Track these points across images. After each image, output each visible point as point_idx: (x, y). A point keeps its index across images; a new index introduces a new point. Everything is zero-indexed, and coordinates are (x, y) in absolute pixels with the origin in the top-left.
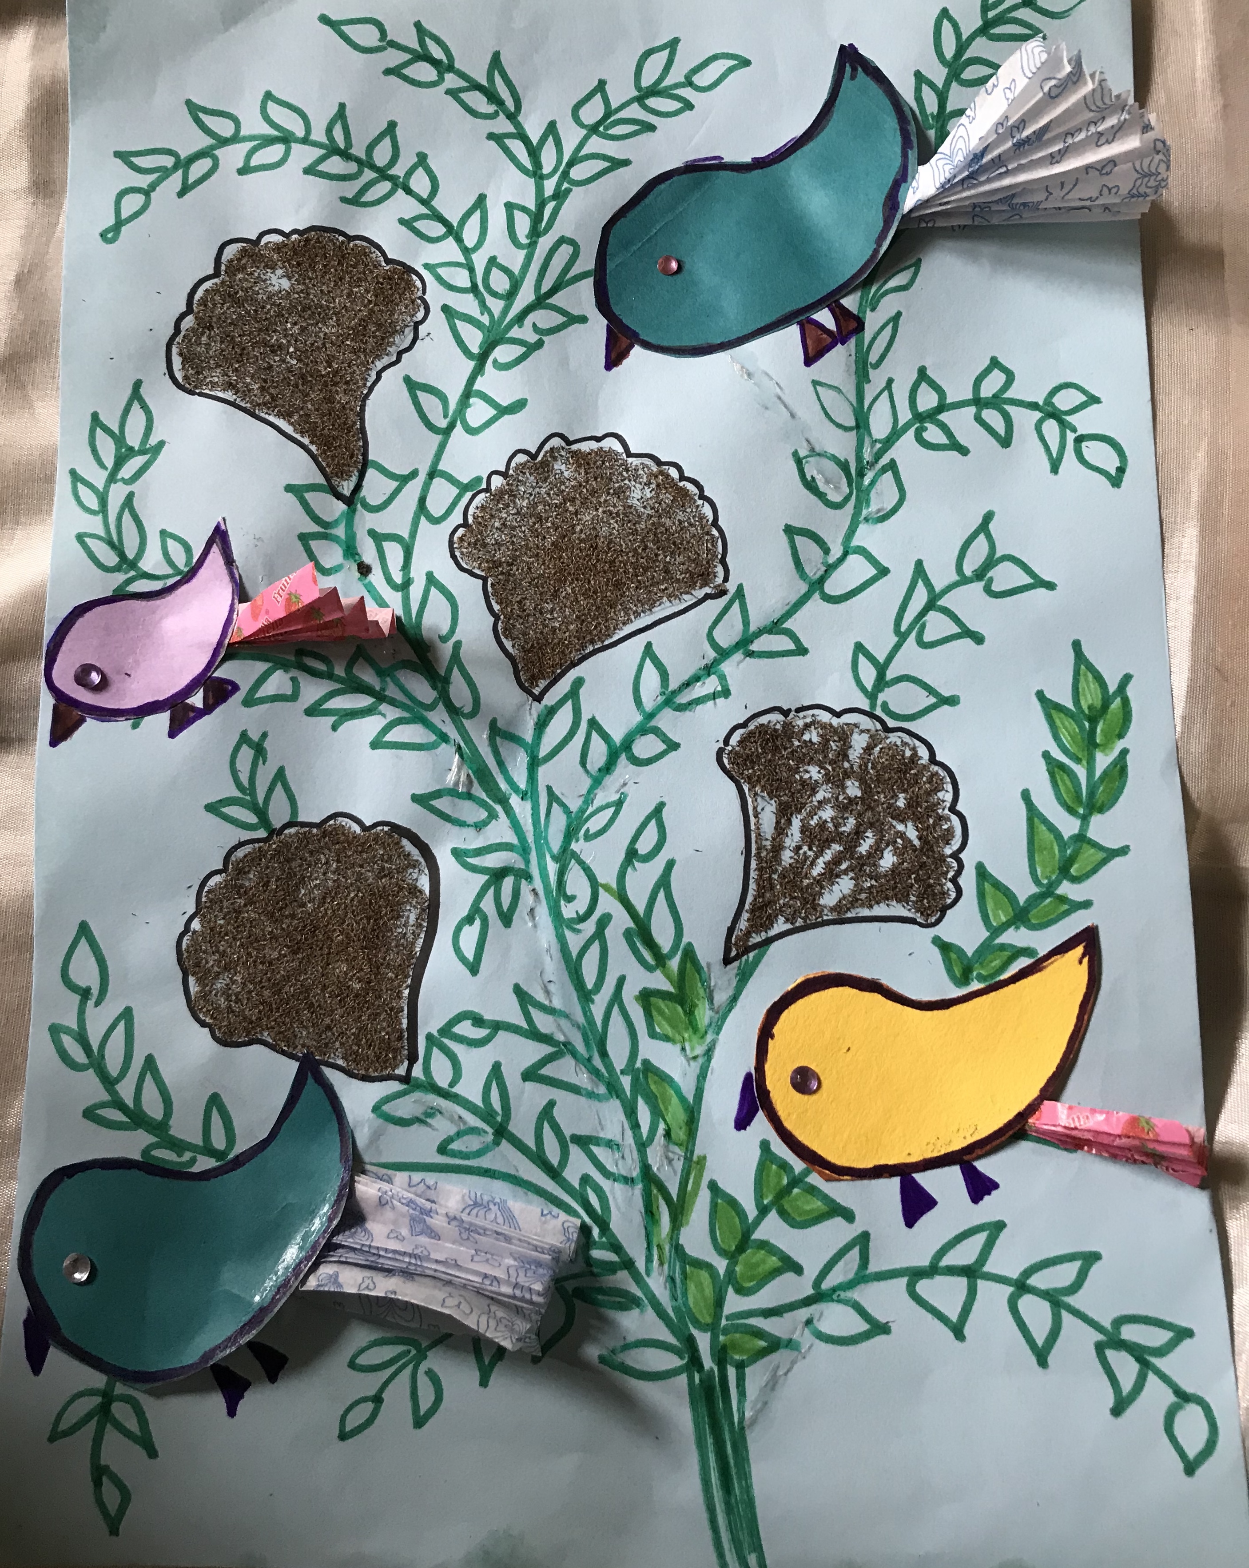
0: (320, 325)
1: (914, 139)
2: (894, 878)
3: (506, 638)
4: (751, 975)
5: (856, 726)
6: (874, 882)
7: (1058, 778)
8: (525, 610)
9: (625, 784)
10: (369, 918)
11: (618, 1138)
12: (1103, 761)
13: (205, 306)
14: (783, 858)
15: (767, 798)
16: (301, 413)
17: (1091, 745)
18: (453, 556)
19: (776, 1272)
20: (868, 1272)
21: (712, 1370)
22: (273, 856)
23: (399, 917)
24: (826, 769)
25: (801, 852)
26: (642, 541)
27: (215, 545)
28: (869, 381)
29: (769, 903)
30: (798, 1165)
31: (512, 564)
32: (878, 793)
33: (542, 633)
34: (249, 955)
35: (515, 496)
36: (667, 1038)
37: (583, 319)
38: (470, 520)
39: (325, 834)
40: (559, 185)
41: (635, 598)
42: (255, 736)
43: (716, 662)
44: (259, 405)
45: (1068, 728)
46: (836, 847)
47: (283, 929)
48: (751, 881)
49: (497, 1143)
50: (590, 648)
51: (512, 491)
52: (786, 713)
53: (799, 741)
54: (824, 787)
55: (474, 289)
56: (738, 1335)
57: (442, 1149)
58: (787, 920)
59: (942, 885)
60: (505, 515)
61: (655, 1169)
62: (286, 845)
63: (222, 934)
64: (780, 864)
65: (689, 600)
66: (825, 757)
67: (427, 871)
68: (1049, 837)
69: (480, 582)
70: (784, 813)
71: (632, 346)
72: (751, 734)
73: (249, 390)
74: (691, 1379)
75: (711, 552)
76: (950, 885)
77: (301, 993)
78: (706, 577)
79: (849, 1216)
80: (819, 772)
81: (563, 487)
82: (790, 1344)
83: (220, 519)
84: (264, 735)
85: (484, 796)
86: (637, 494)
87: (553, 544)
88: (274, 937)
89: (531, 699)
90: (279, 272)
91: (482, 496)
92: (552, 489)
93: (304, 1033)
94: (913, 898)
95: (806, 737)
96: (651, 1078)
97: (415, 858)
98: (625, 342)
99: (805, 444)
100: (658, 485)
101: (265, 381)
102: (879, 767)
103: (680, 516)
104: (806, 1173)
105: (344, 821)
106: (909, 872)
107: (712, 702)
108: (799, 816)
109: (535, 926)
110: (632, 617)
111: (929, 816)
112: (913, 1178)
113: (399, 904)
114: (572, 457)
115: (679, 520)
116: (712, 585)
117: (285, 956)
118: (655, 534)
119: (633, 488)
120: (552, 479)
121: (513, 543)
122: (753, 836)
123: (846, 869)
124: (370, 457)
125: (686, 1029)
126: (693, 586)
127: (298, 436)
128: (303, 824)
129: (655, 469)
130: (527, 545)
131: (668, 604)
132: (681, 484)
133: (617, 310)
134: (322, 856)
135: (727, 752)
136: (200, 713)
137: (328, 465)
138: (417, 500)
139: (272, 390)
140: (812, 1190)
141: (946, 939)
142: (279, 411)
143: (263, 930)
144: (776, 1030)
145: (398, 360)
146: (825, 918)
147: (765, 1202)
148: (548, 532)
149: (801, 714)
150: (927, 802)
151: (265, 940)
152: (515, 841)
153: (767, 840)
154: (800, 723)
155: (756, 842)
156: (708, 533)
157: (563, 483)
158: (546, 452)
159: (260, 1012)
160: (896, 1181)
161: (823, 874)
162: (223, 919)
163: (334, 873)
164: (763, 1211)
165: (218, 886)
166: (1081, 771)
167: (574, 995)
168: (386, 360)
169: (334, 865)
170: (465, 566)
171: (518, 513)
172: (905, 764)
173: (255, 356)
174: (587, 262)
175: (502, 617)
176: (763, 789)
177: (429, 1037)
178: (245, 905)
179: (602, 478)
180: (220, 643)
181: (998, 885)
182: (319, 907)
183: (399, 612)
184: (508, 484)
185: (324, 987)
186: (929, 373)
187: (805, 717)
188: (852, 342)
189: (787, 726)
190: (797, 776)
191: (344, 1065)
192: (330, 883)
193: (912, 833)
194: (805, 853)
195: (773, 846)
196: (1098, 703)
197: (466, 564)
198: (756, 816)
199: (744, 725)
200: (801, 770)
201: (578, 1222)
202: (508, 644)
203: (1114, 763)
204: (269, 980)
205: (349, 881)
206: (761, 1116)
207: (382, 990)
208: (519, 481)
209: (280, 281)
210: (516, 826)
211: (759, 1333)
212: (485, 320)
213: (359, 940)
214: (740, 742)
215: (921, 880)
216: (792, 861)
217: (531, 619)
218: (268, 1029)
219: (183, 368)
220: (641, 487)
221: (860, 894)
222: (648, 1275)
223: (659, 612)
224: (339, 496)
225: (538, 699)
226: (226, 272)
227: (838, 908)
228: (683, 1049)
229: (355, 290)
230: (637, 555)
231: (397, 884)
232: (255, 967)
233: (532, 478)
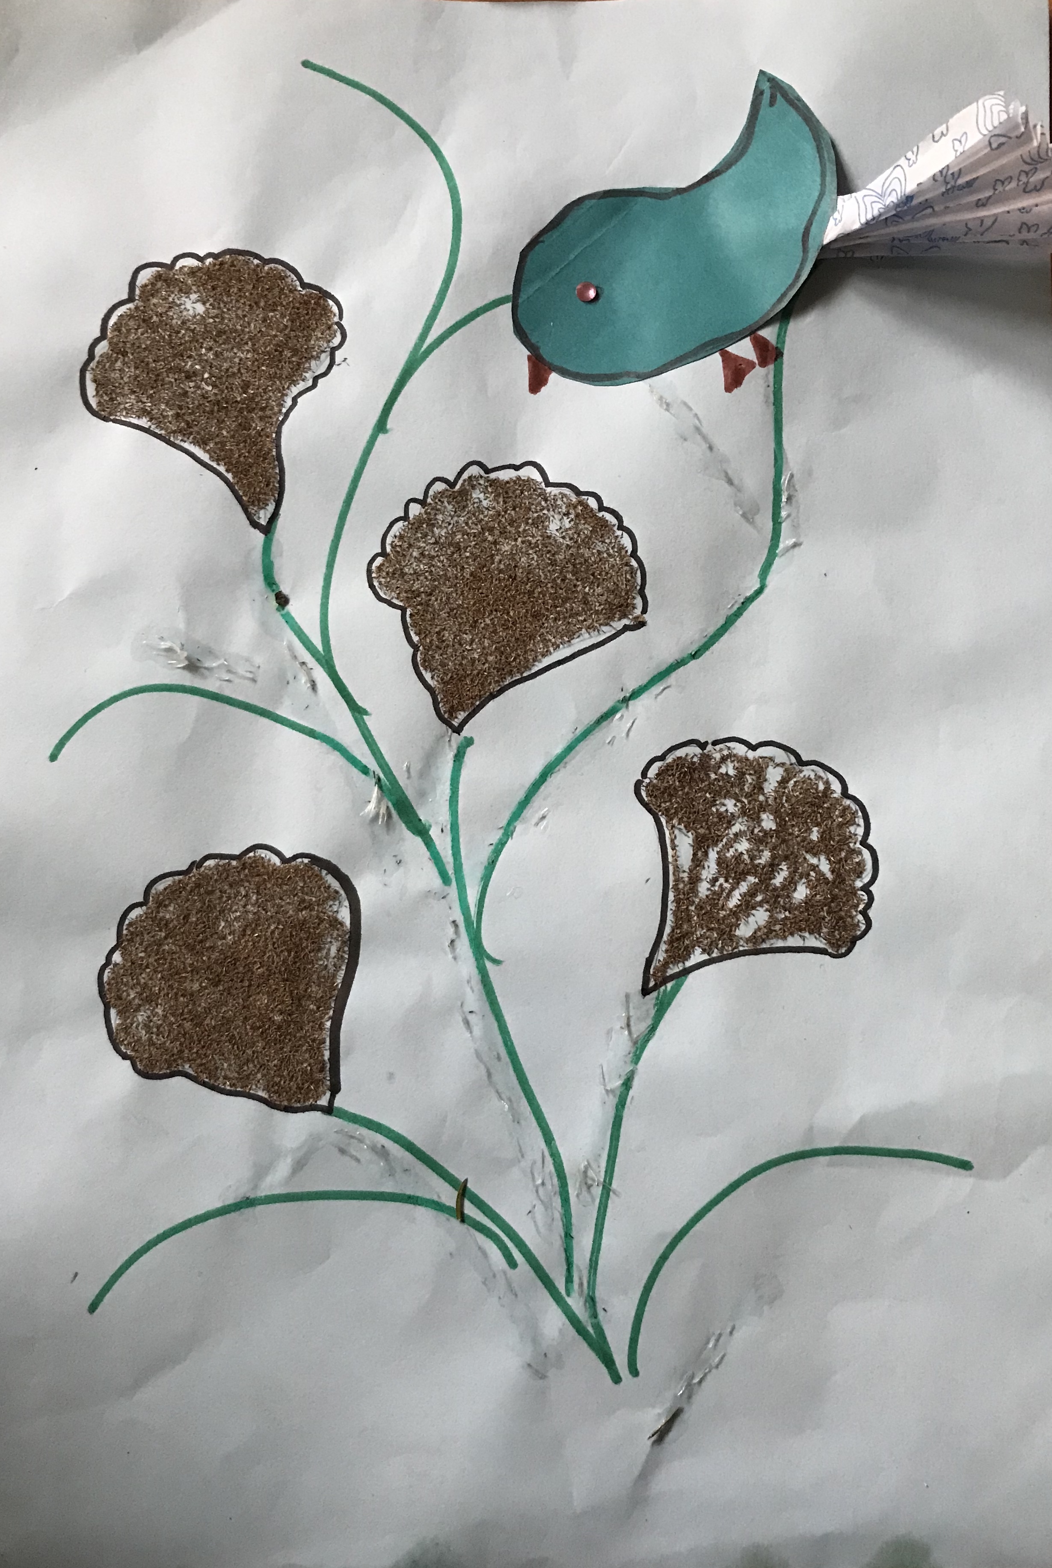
0: (235, 350)
1: (833, 168)
2: (807, 910)
3: (426, 670)
4: (669, 1004)
5: (771, 759)
6: (787, 914)
8: (444, 641)
9: (544, 817)
10: (289, 952)
11: (538, 1165)
13: (119, 331)
14: (700, 889)
15: (684, 831)
16: (217, 440)
18: (372, 586)
22: (193, 889)
23: (320, 949)
24: (742, 802)
25: (718, 884)
26: (561, 572)
29: (687, 934)
31: (431, 594)
32: (792, 826)
33: (461, 664)
34: (171, 987)
35: (433, 525)
38: (388, 549)
39: (244, 866)
41: (554, 630)
43: (634, 695)
44: (174, 432)
46: (752, 880)
47: (204, 961)
48: (669, 913)
50: (509, 680)
51: (430, 520)
52: (703, 746)
53: (716, 775)
54: (740, 820)
58: (703, 951)
59: (852, 917)
60: (423, 545)
62: (206, 877)
63: (143, 967)
64: (696, 896)
65: (608, 631)
66: (742, 789)
67: (346, 903)
69: (399, 612)
70: (701, 845)
71: (549, 374)
72: (669, 767)
73: (164, 417)
75: (630, 582)
76: (859, 917)
77: (222, 1025)
78: (624, 609)
80: (735, 805)
81: (481, 516)
85: (404, 828)
86: (555, 526)
87: (472, 574)
88: (195, 970)
89: (450, 730)
90: (194, 296)
91: (400, 524)
92: (469, 518)
93: (225, 1065)
94: (824, 930)
95: (723, 770)
97: (335, 890)
98: (543, 370)
99: (723, 474)
100: (577, 516)
101: (180, 408)
102: (793, 800)
103: (599, 546)
104: (722, 1196)
105: (263, 853)
106: (821, 904)
108: (715, 849)
109: (455, 958)
110: (551, 649)
111: (841, 850)
113: (321, 936)
114: (491, 486)
115: (598, 551)
116: (631, 617)
117: (206, 988)
118: (574, 565)
119: (551, 518)
120: (470, 507)
121: (431, 573)
122: (671, 868)
123: (761, 901)
124: (287, 485)
126: (611, 618)
127: (214, 464)
128: (222, 857)
129: (573, 498)
130: (445, 575)
131: (587, 635)
132: (600, 514)
133: (535, 336)
134: (242, 888)
135: (644, 784)
137: (245, 494)
138: (334, 528)
139: (187, 417)
142: (194, 438)
143: (184, 963)
145: (314, 385)
146: (740, 948)
148: (467, 562)
149: (718, 747)
150: (838, 835)
151: (186, 972)
152: (435, 873)
153: (684, 871)
154: (718, 756)
155: (674, 874)
156: (627, 564)
157: (482, 512)
158: (465, 481)
159: (181, 1044)
161: (741, 905)
162: (145, 951)
163: (253, 905)
164: (680, 1234)
165: (139, 919)
167: (495, 1025)
168: (302, 386)
169: (254, 898)
170: (384, 596)
171: (436, 543)
172: (818, 798)
173: (171, 382)
174: (504, 287)
175: (421, 648)
176: (680, 821)
178: (166, 938)
179: (520, 507)
182: (239, 940)
183: (318, 643)
184: (426, 513)
185: (246, 1019)
187: (721, 750)
188: (771, 372)
189: (705, 758)
190: (714, 809)
191: (266, 1096)
192: (251, 916)
193: (825, 867)
194: (721, 885)
195: (690, 878)
197: (385, 594)
198: (673, 849)
199: (662, 758)
200: (718, 802)
202: (427, 676)
204: (190, 1011)
205: (269, 913)
207: (304, 1022)
208: (437, 509)
209: (194, 305)
210: (436, 858)
213: (280, 972)
214: (657, 776)
215: (832, 913)
216: (709, 892)
217: (450, 650)
218: (189, 1060)
219: (97, 394)
220: (560, 517)
221: (774, 925)
222: (568, 1298)
223: (578, 644)
224: (255, 524)
225: (458, 730)
226: (140, 297)
227: (753, 939)
228: (602, 1078)
229: (271, 314)
230: (555, 586)
231: (318, 917)
232: (176, 999)
233: (450, 507)
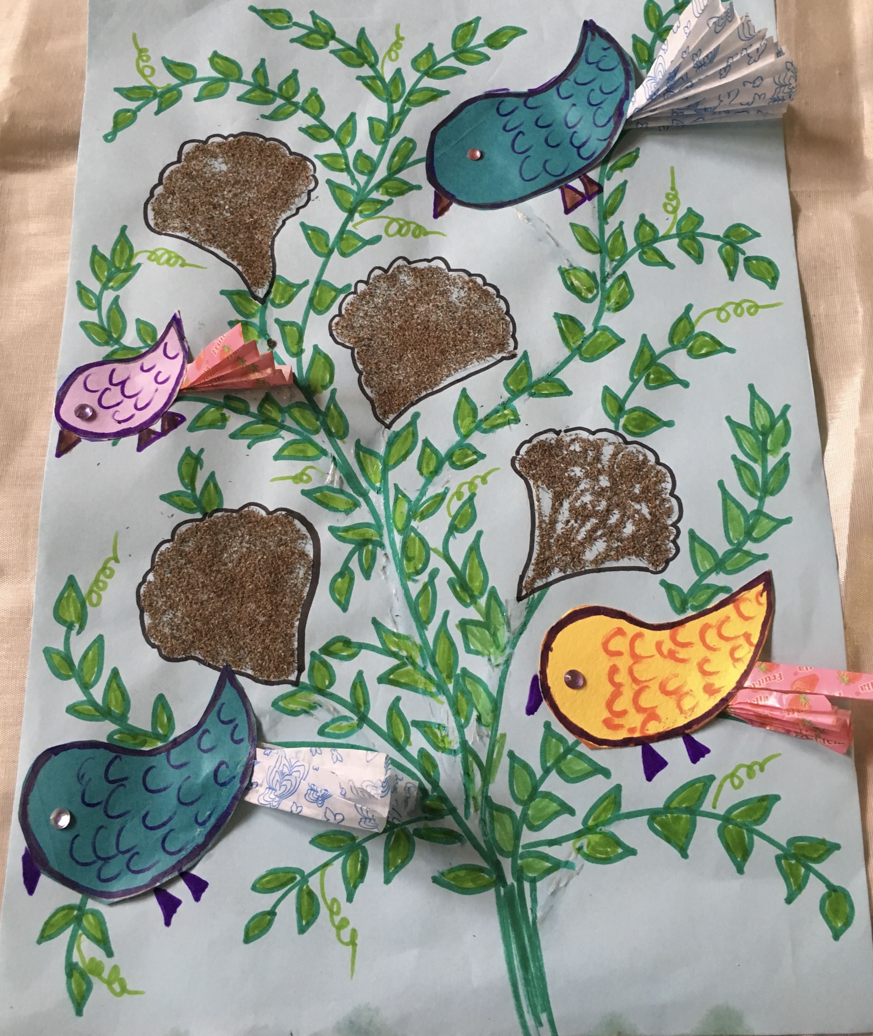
0: (246, 192)
1: (633, 75)
2: (633, 541)
3: (367, 386)
4: (536, 608)
5: (606, 440)
6: (619, 544)
7: (742, 472)
8: (379, 369)
9: (448, 482)
10: (271, 573)
11: (444, 722)
12: (772, 461)
13: (171, 180)
14: (557, 528)
15: (546, 489)
16: (233, 246)
17: (764, 450)
18: (332, 335)
19: (557, 814)
20: (621, 812)
21: (512, 885)
22: (205, 531)
23: (291, 573)
24: (585, 469)
25: (570, 524)
26: (459, 323)
27: (172, 328)
28: (607, 223)
29: (548, 558)
30: (571, 738)
31: (371, 340)
32: (622, 484)
33: (391, 383)
34: (187, 598)
35: (373, 296)
36: (477, 653)
37: (419, 187)
38: (343, 312)
39: (241, 516)
40: (403, 106)
41: (454, 360)
42: (195, 451)
43: (510, 400)
44: (204, 241)
45: (748, 441)
46: (594, 521)
47: (211, 580)
48: (536, 544)
49: (359, 726)
50: (424, 393)
51: (371, 293)
52: (558, 433)
53: (567, 450)
54: (585, 481)
55: (348, 170)
56: (531, 859)
57: (321, 732)
58: (561, 570)
59: (666, 545)
60: (366, 308)
61: (470, 743)
62: (215, 524)
63: (169, 584)
64: (555, 532)
65: (491, 361)
66: (586, 460)
67: (311, 542)
68: (737, 512)
69: (350, 351)
70: (558, 499)
71: (450, 204)
72: (534, 446)
73: (198, 232)
74: (498, 892)
75: (506, 330)
76: (671, 545)
77: (223, 624)
78: (502, 346)
79: (606, 773)
80: (581, 471)
81: (406, 290)
82: (568, 865)
83: (176, 312)
84: (202, 451)
85: (351, 492)
86: (455, 296)
87: (399, 326)
88: (204, 586)
89: (383, 427)
90: (220, 160)
91: (352, 296)
92: (398, 291)
93: (224, 652)
94: (647, 554)
95: (572, 448)
96: (468, 680)
97: (304, 533)
98: (446, 201)
99: (566, 261)
100: (469, 289)
101: (209, 226)
102: (621, 466)
103: (485, 307)
104: (577, 743)
105: (255, 508)
106: (644, 536)
107: (508, 426)
108: (567, 500)
109: (386, 578)
110: (452, 372)
111: (656, 499)
112: (650, 747)
113: (292, 563)
114: (412, 272)
115: (484, 310)
116: (506, 351)
117: (212, 599)
118: (468, 320)
119: (452, 291)
120: (398, 285)
121: (372, 326)
122: (536, 514)
123: (601, 535)
124: (277, 273)
125: (492, 646)
126: (493, 351)
127: (230, 260)
128: (226, 510)
129: (467, 278)
130: (381, 327)
131: (477, 363)
132: (485, 288)
133: (441, 181)
134: (239, 531)
135: (518, 459)
136: (159, 435)
137: (249, 279)
138: (307, 299)
139: (213, 231)
140: (581, 756)
141: (670, 582)
142: (218, 245)
143: (197, 581)
144: (554, 645)
145: (297, 212)
146: (587, 568)
147: (548, 765)
148: (396, 319)
149: (568, 434)
150: (655, 489)
151: (199, 587)
152: (372, 521)
153: (546, 516)
154: (568, 439)
155: (539, 518)
156: (503, 319)
157: (406, 288)
158: (394, 269)
159: (194, 637)
160: (639, 749)
161: (585, 539)
162: (170, 573)
163: (247, 543)
164: (547, 771)
165: (167, 551)
166: (758, 468)
167: (414, 624)
168: (289, 213)
169: (248, 538)
170: (339, 341)
171: (375, 307)
172: (640, 465)
173: (203, 211)
174: (421, 152)
175: (364, 373)
176: (543, 482)
177: (313, 654)
178: (185, 564)
179: (432, 284)
180: (174, 390)
181: (703, 544)
182: (236, 566)
183: (295, 371)
184: (369, 289)
185: (240, 620)
186: (647, 218)
187: (570, 435)
188: (596, 199)
189: (558, 441)
191: (252, 674)
192: (245, 550)
193: (645, 511)
194: (572, 525)
195: (550, 521)
196: (768, 423)
197: (341, 340)
198: (538, 501)
199: (530, 441)
200: (569, 470)
201: (417, 783)
202: (368, 390)
203: (780, 463)
204: (201, 615)
205: (257, 548)
206: (544, 705)
207: (280, 622)
208: (376, 287)
209: (220, 165)
210: (373, 511)
211: (546, 857)
212: (355, 188)
213: (264, 587)
214: (527, 452)
215: (651, 542)
216: (563, 530)
217: (384, 375)
218: (199, 649)
219: (155, 219)
220: (458, 290)
221: (610, 551)
222: (467, 818)
223: (471, 369)
224: (256, 298)
225: (389, 427)
226: (185, 160)
227: (595, 561)
228: (490, 660)
229: (270, 171)
230: (455, 332)
231: (291, 550)
232: (191, 606)
233: (385, 285)
